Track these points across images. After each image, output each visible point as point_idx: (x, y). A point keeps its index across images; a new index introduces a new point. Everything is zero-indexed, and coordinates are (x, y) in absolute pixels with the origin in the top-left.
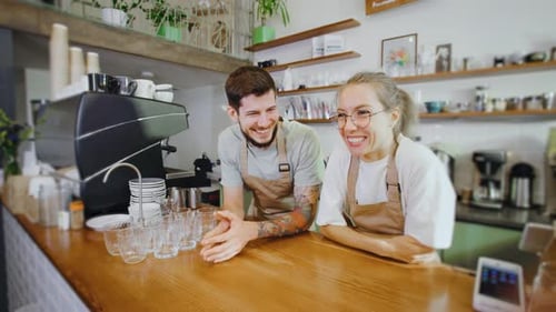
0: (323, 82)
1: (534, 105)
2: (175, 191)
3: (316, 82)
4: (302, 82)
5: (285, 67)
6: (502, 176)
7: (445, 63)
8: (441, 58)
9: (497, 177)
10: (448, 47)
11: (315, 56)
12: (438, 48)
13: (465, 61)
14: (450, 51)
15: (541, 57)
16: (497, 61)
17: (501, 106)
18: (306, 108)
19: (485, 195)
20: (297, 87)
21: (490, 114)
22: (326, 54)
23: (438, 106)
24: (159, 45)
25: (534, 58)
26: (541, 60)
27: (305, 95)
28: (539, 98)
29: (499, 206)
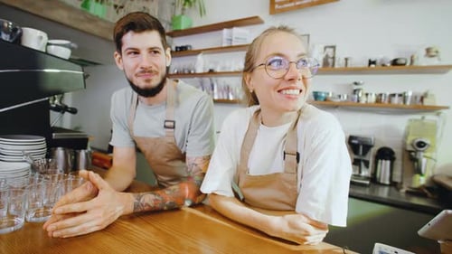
0: (230, 68)
1: (396, 100)
2: (60, 152)
3: (224, 68)
4: (211, 67)
5: (198, 52)
6: (370, 157)
7: (330, 61)
8: (327, 56)
9: (366, 158)
10: (334, 47)
11: (225, 45)
12: (325, 48)
13: (346, 59)
14: (334, 51)
15: (403, 62)
16: (371, 63)
17: (372, 99)
18: (213, 89)
19: (357, 173)
20: (207, 71)
21: (363, 106)
22: (234, 44)
23: (323, 95)
24: (82, 17)
25: (398, 62)
26: (404, 65)
27: (214, 79)
28: (400, 95)
29: (368, 182)
